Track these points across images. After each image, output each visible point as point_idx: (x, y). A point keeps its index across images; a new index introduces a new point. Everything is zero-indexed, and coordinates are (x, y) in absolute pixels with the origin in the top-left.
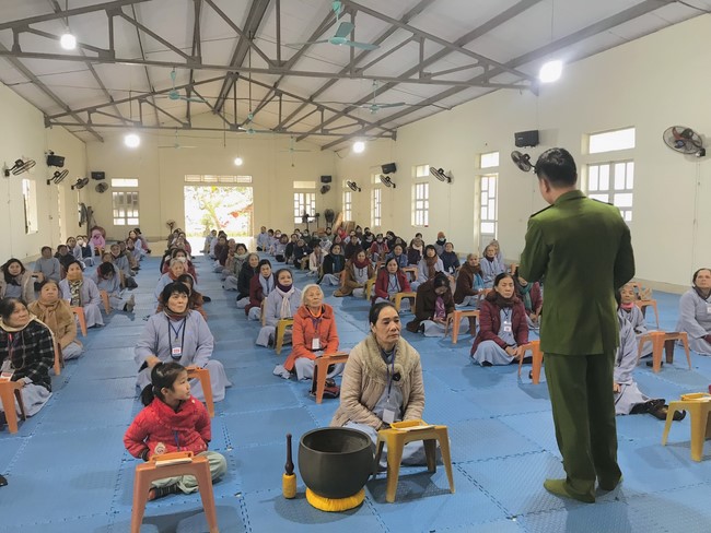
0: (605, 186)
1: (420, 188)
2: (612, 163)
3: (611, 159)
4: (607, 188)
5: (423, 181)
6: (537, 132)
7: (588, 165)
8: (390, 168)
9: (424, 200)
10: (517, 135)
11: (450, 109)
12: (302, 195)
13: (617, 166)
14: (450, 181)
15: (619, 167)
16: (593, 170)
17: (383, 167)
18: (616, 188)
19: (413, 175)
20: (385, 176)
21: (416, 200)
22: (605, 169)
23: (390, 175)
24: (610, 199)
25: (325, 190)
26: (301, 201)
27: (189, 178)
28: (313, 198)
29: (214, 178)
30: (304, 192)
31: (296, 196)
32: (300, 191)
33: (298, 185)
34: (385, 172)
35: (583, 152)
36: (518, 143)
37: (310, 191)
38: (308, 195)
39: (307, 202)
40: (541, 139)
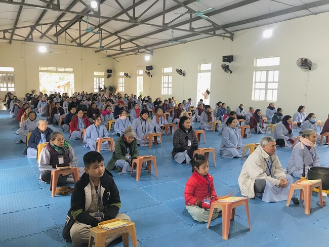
2: (267, 71)
3: (267, 69)
4: (265, 81)
5: (168, 75)
6: (232, 56)
7: (256, 71)
8: (150, 68)
9: (168, 83)
10: (224, 57)
11: (185, 43)
12: (97, 79)
13: (270, 72)
14: (184, 75)
15: (271, 73)
16: (258, 73)
17: (147, 67)
18: (269, 81)
20: (148, 71)
21: (164, 83)
22: (264, 73)
23: (150, 71)
24: (266, 85)
25: (109, 76)
26: (97, 82)
27: (41, 68)
28: (103, 80)
29: (54, 69)
30: (99, 77)
31: (95, 78)
32: (96, 76)
33: (96, 73)
34: (147, 70)
35: (254, 66)
36: (224, 60)
37: (102, 77)
38: (101, 79)
39: (101, 82)
40: (234, 59)
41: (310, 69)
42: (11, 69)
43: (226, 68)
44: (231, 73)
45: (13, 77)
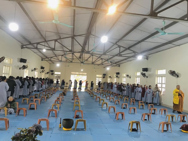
0: (161, 82)
1: (124, 79)
2: (162, 77)
3: (162, 76)
4: (161, 83)
5: (125, 77)
6: (147, 68)
7: (157, 77)
8: (118, 73)
9: (125, 82)
10: (143, 69)
11: (130, 61)
12: (98, 78)
14: (130, 78)
17: (116, 73)
18: (163, 83)
19: (123, 76)
21: (123, 82)
23: (118, 75)
24: (162, 85)
25: (104, 77)
26: (98, 80)
27: (72, 73)
28: (101, 79)
29: (78, 73)
30: (99, 77)
31: (97, 78)
32: (98, 77)
33: (97, 76)
34: (117, 74)
35: (156, 74)
36: (143, 71)
37: (100, 77)
38: (100, 78)
39: (100, 80)
40: (148, 70)
41: (178, 76)
42: (60, 73)
43: (144, 75)
44: (147, 77)
45: (60, 77)
